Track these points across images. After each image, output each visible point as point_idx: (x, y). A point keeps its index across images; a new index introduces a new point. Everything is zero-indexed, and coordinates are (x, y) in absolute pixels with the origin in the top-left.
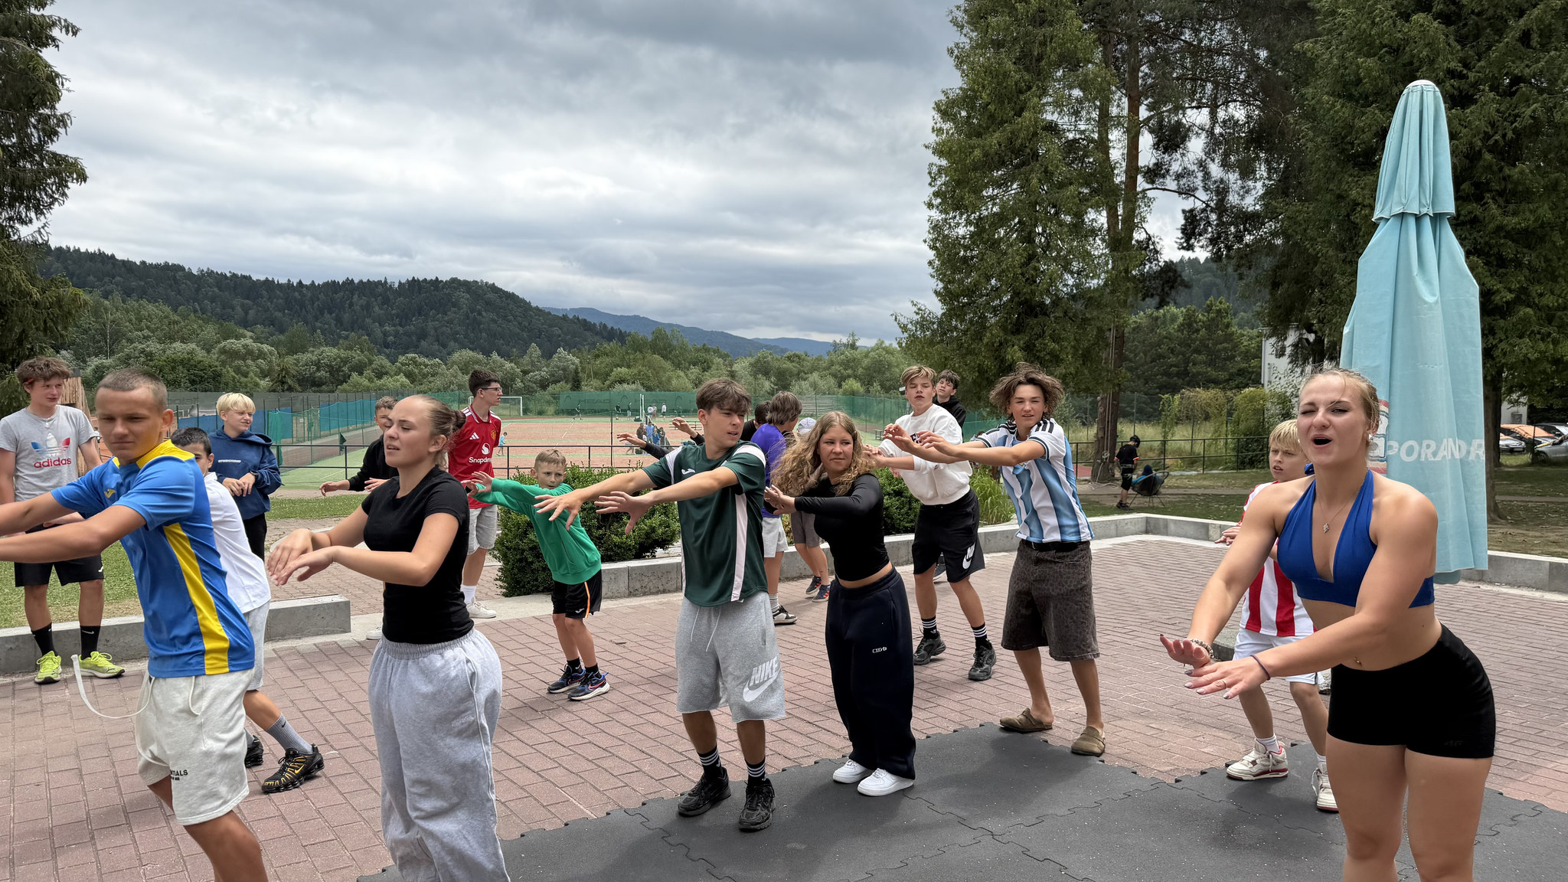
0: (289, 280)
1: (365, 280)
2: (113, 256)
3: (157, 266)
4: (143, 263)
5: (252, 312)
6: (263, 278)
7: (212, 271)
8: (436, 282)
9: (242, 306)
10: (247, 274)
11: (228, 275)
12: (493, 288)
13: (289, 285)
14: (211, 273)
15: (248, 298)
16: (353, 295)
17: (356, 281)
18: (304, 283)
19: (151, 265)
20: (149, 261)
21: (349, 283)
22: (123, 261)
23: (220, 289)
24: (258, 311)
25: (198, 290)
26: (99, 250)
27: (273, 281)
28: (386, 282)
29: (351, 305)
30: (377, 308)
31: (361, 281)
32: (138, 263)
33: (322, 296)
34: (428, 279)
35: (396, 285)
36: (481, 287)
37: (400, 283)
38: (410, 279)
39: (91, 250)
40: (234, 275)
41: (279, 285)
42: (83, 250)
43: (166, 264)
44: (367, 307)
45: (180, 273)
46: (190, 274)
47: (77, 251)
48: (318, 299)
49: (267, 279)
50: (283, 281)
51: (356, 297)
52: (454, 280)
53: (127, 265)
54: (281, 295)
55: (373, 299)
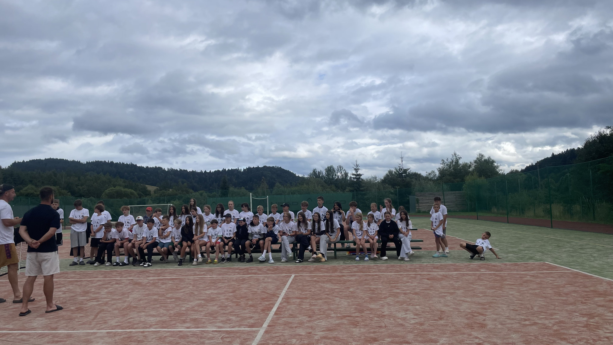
0: (201, 171)
3: (153, 168)
4: (147, 167)
7: (172, 169)
8: (258, 168)
11: (179, 170)
12: (280, 169)
13: (201, 172)
17: (227, 170)
19: (150, 168)
26: (131, 163)
30: (234, 180)
31: (229, 170)
32: (145, 167)
35: (242, 170)
36: (275, 169)
40: (181, 170)
41: (198, 173)
43: (156, 167)
46: (164, 170)
47: (123, 164)
49: (193, 171)
50: (199, 171)
52: (265, 167)
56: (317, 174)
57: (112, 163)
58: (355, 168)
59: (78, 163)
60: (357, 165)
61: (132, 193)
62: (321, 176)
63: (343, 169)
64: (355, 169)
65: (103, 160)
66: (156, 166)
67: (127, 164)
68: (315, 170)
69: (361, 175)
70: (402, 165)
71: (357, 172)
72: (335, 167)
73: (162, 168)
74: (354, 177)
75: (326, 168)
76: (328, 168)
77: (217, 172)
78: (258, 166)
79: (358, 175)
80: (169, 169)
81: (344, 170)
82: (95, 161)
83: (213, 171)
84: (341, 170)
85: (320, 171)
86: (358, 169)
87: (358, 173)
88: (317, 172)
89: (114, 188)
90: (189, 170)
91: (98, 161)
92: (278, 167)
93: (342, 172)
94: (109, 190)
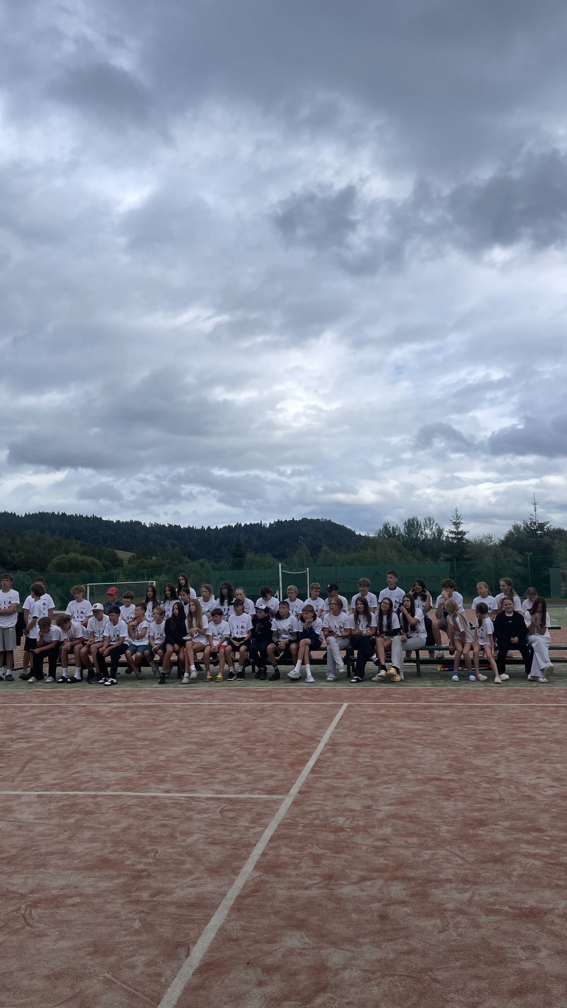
1: (248, 524)
2: (101, 518)
3: (127, 523)
4: (119, 521)
6: (187, 527)
7: (157, 524)
8: (293, 522)
10: (177, 524)
11: (167, 525)
12: (329, 523)
13: (203, 529)
15: (178, 540)
16: (240, 534)
17: (243, 525)
18: (211, 527)
19: (122, 523)
20: (121, 521)
21: (238, 526)
25: (147, 536)
26: (93, 515)
27: (193, 528)
28: (261, 524)
30: (255, 541)
31: (246, 525)
32: (115, 522)
33: (222, 535)
34: (288, 520)
35: (268, 526)
36: (322, 523)
37: (270, 524)
38: (276, 521)
40: (170, 526)
41: (197, 531)
45: (139, 526)
46: (145, 526)
47: (81, 516)
48: (219, 538)
49: (189, 527)
50: (199, 527)
51: (242, 535)
52: (304, 520)
53: (108, 523)
54: (197, 536)
55: (253, 536)
56: (390, 531)
57: (64, 514)
58: (454, 521)
59: (13, 515)
60: (457, 516)
61: (94, 564)
62: (397, 534)
63: (435, 523)
64: (455, 524)
65: (50, 511)
66: (131, 521)
67: (87, 517)
68: (386, 524)
69: (465, 533)
70: (535, 516)
71: (457, 528)
72: (421, 520)
73: (141, 523)
74: (454, 536)
75: (406, 522)
76: (409, 521)
77: (228, 529)
78: (293, 519)
79: (459, 533)
80: (152, 524)
81: (436, 525)
82: (37, 512)
83: (220, 526)
84: (430, 525)
85: (395, 527)
86: (459, 523)
87: (460, 530)
88: (390, 527)
89: (66, 556)
90: (184, 525)
91: (43, 513)
92: (325, 520)
93: (432, 528)
94: (57, 559)
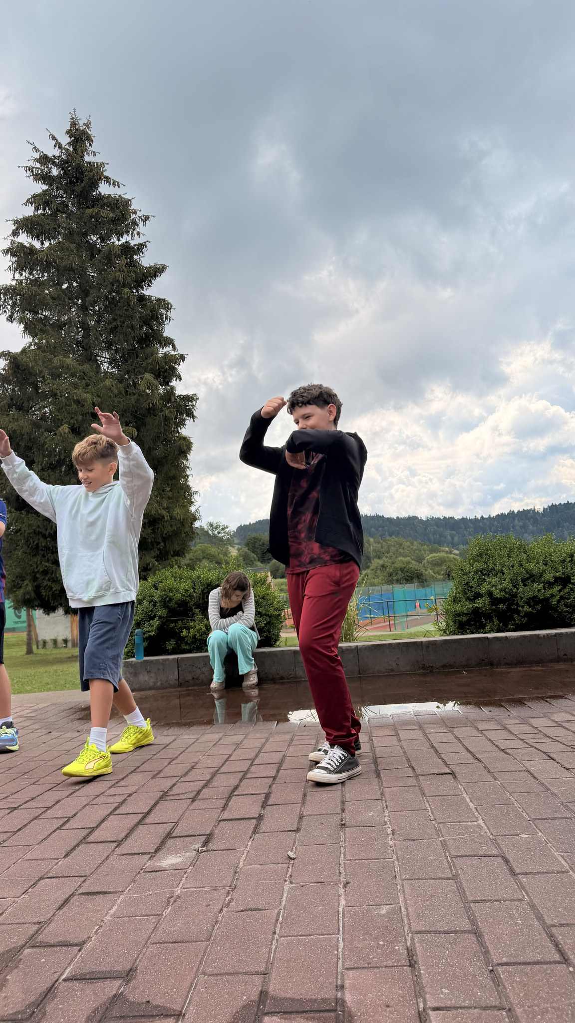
1: (521, 510)
2: (383, 516)
5: (456, 538)
6: (460, 517)
9: (451, 535)
10: (451, 516)
14: (432, 519)
15: (453, 530)
16: (514, 519)
18: (485, 517)
20: (400, 517)
21: (512, 514)
22: (388, 518)
23: (438, 527)
24: (459, 537)
25: (426, 529)
27: (466, 518)
28: (534, 509)
29: (514, 527)
33: (496, 523)
34: (562, 503)
37: (544, 510)
38: (550, 505)
39: (372, 515)
42: (368, 515)
44: (524, 527)
45: (416, 520)
48: (493, 525)
51: (516, 521)
53: (390, 520)
54: (472, 525)
55: (527, 521)
